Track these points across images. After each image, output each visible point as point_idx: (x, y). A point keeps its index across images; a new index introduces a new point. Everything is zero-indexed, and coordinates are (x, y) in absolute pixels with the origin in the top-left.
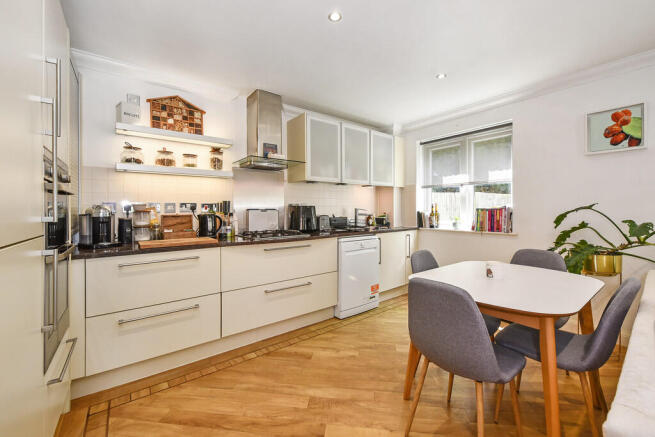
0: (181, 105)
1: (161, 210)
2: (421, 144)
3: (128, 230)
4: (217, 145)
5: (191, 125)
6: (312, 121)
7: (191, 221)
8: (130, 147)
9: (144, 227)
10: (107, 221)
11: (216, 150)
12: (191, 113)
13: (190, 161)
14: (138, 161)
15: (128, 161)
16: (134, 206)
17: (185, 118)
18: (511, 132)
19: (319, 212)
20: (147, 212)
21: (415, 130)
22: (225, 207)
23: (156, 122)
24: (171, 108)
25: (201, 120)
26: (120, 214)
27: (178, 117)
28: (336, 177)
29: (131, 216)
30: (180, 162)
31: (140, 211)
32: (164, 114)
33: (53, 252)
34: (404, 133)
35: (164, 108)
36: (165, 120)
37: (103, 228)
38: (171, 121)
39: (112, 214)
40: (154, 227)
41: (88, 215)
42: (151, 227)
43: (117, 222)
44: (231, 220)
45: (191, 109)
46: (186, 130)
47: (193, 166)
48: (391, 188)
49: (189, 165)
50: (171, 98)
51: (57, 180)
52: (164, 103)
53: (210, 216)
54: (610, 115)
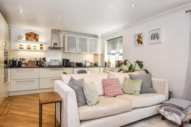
0: (33, 34)
1: (28, 59)
2: (107, 41)
3: (20, 64)
4: (41, 44)
5: (35, 39)
6: (68, 36)
7: (35, 62)
8: (21, 45)
9: (24, 63)
10: (15, 61)
11: (41, 45)
12: (36, 36)
13: (35, 48)
14: (22, 48)
15: (20, 48)
16: (22, 58)
17: (34, 37)
18: (122, 39)
19: (71, 61)
20: (25, 60)
21: (105, 36)
22: (44, 59)
23: (27, 39)
24: (31, 35)
25: (38, 37)
26: (19, 60)
27: (32, 37)
28: (76, 51)
29: (21, 61)
30: (32, 48)
31: (23, 59)
32: (29, 37)
33: (5, 65)
34: (102, 37)
35: (29, 35)
36: (29, 38)
37: (15, 63)
38: (30, 38)
39: (17, 60)
40: (26, 63)
41: (12, 60)
42: (25, 63)
43: (18, 62)
44: (45, 62)
45: (36, 35)
46: (34, 40)
47: (35, 49)
48: (98, 54)
49: (34, 49)
50: (30, 33)
51: (6, 53)
52: (29, 34)
53: (39, 61)
54: (137, 36)
